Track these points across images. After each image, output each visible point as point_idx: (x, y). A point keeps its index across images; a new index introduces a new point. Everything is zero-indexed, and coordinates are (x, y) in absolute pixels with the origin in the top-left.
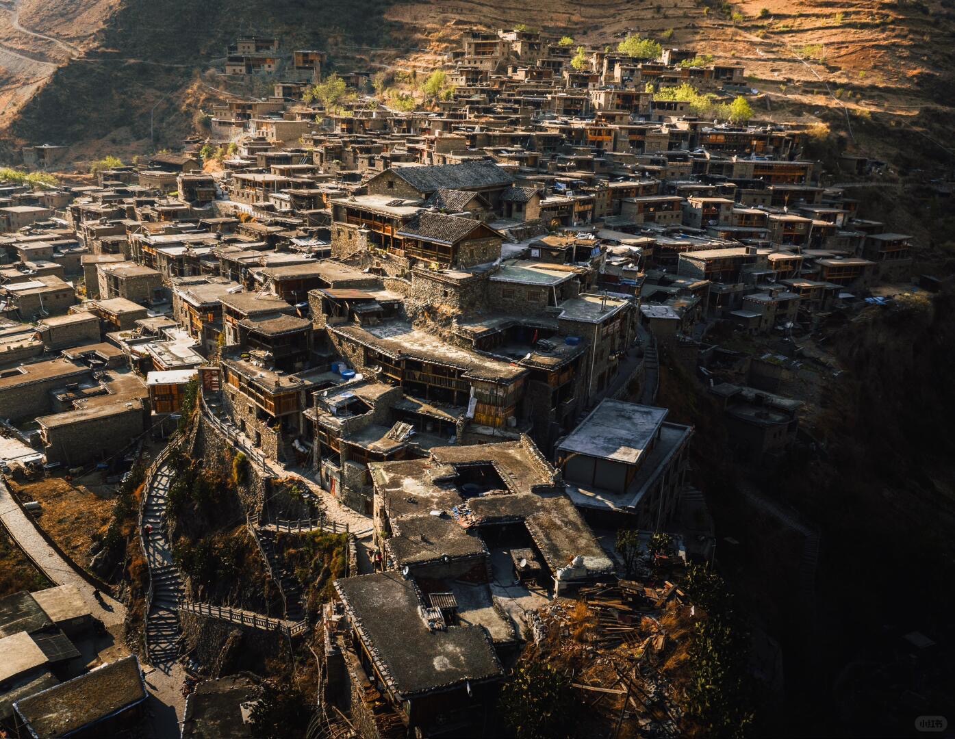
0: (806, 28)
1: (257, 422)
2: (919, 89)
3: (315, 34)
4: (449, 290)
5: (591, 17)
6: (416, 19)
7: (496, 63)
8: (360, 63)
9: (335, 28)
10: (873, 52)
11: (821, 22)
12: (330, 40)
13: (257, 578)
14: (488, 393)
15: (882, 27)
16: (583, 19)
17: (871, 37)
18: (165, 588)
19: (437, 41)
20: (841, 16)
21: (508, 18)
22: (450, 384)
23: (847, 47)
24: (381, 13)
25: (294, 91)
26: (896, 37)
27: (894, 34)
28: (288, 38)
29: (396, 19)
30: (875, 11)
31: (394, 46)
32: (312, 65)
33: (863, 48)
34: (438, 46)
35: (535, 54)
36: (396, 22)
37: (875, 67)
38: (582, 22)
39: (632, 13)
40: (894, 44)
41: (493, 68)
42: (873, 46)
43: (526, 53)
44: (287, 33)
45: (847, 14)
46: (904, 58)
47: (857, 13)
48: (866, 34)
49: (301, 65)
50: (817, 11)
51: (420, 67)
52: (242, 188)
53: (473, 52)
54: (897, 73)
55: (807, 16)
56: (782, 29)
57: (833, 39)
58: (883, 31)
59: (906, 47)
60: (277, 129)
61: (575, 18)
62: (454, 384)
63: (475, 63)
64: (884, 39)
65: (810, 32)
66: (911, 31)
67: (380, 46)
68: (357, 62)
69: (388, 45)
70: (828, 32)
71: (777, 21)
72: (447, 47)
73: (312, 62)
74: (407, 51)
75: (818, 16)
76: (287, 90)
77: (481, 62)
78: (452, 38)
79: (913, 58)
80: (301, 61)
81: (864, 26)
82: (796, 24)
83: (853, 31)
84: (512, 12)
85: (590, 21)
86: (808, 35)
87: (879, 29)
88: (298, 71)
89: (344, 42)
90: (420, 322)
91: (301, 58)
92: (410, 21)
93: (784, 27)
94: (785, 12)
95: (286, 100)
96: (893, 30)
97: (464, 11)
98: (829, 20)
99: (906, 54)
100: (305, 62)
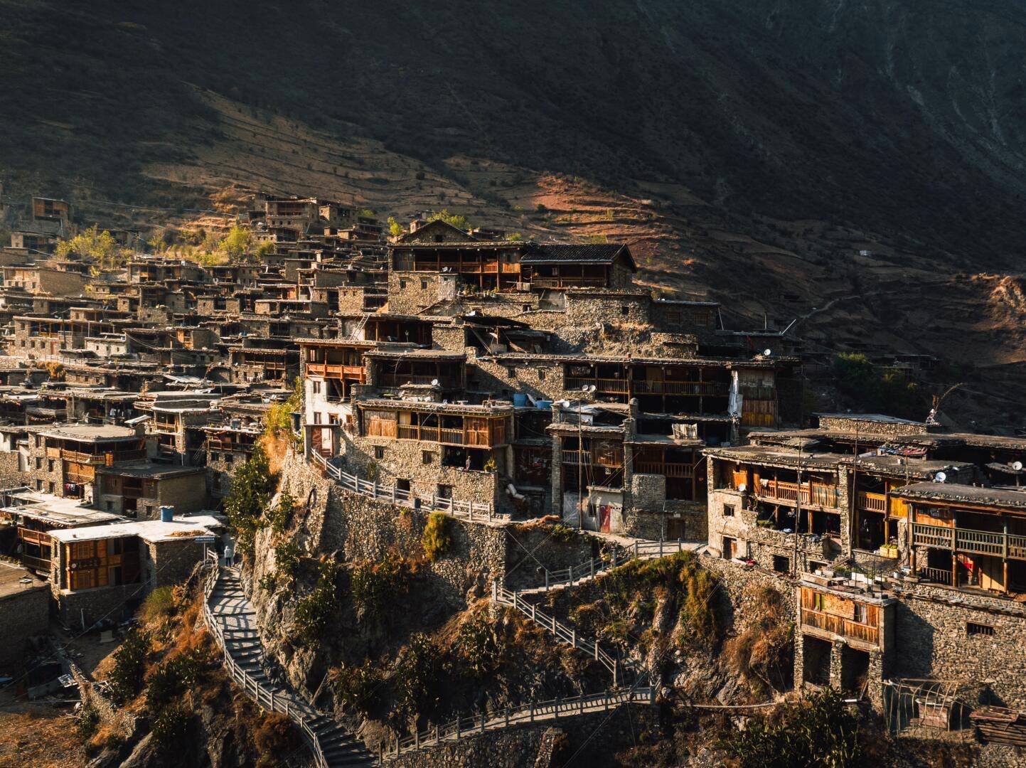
0: (584, 222)
1: (444, 471)
2: (695, 275)
3: (54, 183)
4: (630, 305)
5: (374, 200)
6: (185, 179)
7: (307, 225)
8: (119, 220)
9: (81, 179)
10: (649, 244)
11: (594, 219)
12: (76, 192)
13: (543, 657)
14: (754, 385)
15: (649, 223)
16: (366, 200)
17: (643, 232)
18: (334, 746)
19: (220, 202)
20: (612, 213)
21: (288, 190)
22: (693, 390)
23: (626, 239)
24: (137, 169)
25: (40, 243)
26: (663, 232)
27: (661, 230)
28: (15, 183)
29: (160, 178)
30: (639, 210)
31: (161, 206)
32: (57, 217)
33: (640, 240)
34: (222, 207)
35: (345, 220)
36: (160, 180)
37: (656, 257)
38: (367, 203)
39: (416, 199)
40: (664, 238)
41: (304, 230)
42: (648, 239)
43: (335, 218)
44: (15, 178)
45: (616, 212)
46: (676, 250)
47: (625, 212)
48: (638, 229)
49: (42, 215)
50: (588, 208)
51: (207, 226)
52: (32, 334)
53: (275, 213)
54: (674, 262)
55: (582, 212)
56: (563, 222)
57: (612, 232)
58: (651, 227)
59: (674, 241)
60: (42, 278)
61: (358, 198)
62: (697, 389)
63: (281, 223)
64: (655, 234)
65: (589, 226)
66: (675, 229)
67: (143, 205)
68: (115, 219)
69: (152, 203)
70: (605, 226)
71: (555, 215)
72: (234, 209)
73: (57, 212)
74: (181, 211)
75: (591, 213)
76: (29, 241)
77: (289, 223)
78: (240, 199)
79: (684, 251)
80: (43, 210)
81: (634, 222)
82: (573, 219)
83: (626, 226)
84: (290, 185)
85: (375, 203)
86: (588, 228)
87: (648, 225)
88: (37, 222)
89: (93, 196)
90: (594, 348)
91: (42, 206)
92: (177, 181)
93: (563, 220)
94: (560, 208)
95: (30, 252)
96: (660, 227)
97: (240, 177)
98: (602, 216)
99: (677, 247)
100: (48, 211)
